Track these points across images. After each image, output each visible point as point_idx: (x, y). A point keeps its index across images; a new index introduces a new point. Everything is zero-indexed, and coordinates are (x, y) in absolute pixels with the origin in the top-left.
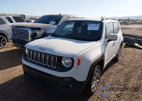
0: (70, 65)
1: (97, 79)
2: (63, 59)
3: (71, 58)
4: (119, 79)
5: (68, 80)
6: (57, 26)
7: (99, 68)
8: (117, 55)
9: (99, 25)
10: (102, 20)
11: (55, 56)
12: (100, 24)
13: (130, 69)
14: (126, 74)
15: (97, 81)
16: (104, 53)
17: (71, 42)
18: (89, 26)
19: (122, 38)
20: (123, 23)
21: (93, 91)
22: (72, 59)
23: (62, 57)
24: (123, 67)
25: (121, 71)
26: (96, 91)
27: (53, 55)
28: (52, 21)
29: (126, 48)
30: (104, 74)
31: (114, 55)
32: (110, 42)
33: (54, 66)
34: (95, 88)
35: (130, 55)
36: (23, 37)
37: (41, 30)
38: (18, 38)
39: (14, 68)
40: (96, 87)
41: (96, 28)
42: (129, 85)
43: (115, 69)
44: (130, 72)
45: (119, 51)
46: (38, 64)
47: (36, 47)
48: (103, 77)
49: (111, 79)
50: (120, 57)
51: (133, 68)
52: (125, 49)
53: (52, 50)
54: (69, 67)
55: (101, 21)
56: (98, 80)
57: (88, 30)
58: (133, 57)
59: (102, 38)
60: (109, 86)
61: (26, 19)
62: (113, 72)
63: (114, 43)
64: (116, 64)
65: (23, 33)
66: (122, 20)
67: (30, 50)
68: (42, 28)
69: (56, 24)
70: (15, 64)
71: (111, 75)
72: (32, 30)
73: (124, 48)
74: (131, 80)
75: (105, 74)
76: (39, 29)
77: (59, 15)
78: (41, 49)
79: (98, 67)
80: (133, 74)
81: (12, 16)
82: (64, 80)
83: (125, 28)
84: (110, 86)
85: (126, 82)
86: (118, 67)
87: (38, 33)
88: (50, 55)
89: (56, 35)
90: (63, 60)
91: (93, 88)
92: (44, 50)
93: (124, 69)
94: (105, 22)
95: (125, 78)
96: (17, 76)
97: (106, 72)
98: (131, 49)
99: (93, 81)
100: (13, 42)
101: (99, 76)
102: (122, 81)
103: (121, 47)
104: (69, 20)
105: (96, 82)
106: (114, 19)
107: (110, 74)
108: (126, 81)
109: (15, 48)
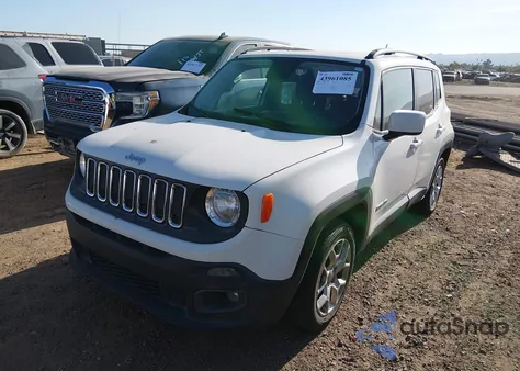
0: (234, 221)
1: (339, 276)
2: (209, 195)
3: (237, 192)
4: (425, 281)
5: (227, 274)
6: (207, 78)
7: (347, 237)
8: (427, 193)
9: (356, 74)
10: (370, 56)
11: (179, 186)
12: (361, 70)
13: (472, 247)
14: (455, 263)
15: (337, 284)
16: (370, 179)
17: (247, 134)
18: (317, 79)
19: (448, 131)
20: (465, 77)
21: (320, 320)
22: (243, 198)
23: (206, 189)
24: (446, 237)
25: (437, 252)
26: (336, 320)
27: (172, 181)
28: (191, 61)
29: (466, 171)
30: (371, 259)
31: (413, 193)
32: (394, 142)
33: (175, 221)
34: (330, 310)
35: (479, 195)
36: (81, 118)
37: (149, 93)
38: (65, 120)
39: (44, 228)
40: (333, 304)
41: (345, 86)
42: (460, 305)
43: (416, 242)
44: (472, 258)
45: (434, 176)
46: (118, 214)
47: (114, 148)
48: (365, 272)
49: (396, 281)
50: (441, 200)
51: (481, 244)
52: (461, 171)
53: (169, 162)
54: (230, 227)
55: (363, 62)
56: (342, 281)
57: (314, 92)
58: (487, 201)
59: (364, 124)
60: (384, 305)
61: (108, 54)
62: (407, 253)
63: (412, 147)
64: (422, 226)
65: (81, 100)
66: (464, 66)
67: (92, 162)
68: (153, 85)
69: (204, 72)
70: (48, 213)
71: (398, 267)
72: (116, 91)
73: (459, 167)
74: (470, 286)
75: (378, 259)
76: (139, 87)
77: (220, 38)
78: (131, 157)
79: (345, 232)
80: (480, 262)
81: (49, 42)
82: (211, 272)
83: (471, 98)
84: (390, 304)
85: (450, 292)
86: (425, 238)
87: (137, 101)
88: (163, 182)
89: (196, 109)
90: (211, 199)
91: (322, 309)
92: (140, 160)
93: (447, 243)
94: (381, 64)
95: (449, 278)
96: (51, 255)
97: (380, 254)
98: (483, 175)
99: (322, 283)
100: (49, 135)
101: (348, 264)
102: (437, 287)
103: (444, 164)
104: (248, 53)
105: (333, 285)
106: (420, 58)
107: (393, 260)
108: (451, 287)
109: (57, 157)
